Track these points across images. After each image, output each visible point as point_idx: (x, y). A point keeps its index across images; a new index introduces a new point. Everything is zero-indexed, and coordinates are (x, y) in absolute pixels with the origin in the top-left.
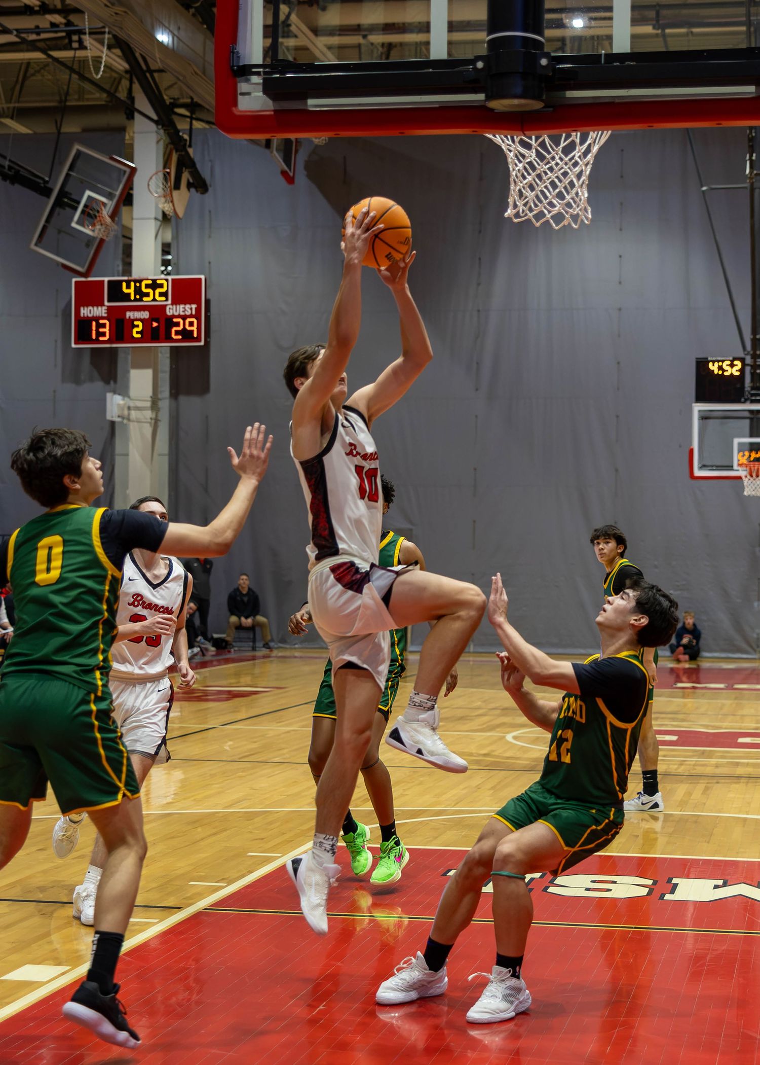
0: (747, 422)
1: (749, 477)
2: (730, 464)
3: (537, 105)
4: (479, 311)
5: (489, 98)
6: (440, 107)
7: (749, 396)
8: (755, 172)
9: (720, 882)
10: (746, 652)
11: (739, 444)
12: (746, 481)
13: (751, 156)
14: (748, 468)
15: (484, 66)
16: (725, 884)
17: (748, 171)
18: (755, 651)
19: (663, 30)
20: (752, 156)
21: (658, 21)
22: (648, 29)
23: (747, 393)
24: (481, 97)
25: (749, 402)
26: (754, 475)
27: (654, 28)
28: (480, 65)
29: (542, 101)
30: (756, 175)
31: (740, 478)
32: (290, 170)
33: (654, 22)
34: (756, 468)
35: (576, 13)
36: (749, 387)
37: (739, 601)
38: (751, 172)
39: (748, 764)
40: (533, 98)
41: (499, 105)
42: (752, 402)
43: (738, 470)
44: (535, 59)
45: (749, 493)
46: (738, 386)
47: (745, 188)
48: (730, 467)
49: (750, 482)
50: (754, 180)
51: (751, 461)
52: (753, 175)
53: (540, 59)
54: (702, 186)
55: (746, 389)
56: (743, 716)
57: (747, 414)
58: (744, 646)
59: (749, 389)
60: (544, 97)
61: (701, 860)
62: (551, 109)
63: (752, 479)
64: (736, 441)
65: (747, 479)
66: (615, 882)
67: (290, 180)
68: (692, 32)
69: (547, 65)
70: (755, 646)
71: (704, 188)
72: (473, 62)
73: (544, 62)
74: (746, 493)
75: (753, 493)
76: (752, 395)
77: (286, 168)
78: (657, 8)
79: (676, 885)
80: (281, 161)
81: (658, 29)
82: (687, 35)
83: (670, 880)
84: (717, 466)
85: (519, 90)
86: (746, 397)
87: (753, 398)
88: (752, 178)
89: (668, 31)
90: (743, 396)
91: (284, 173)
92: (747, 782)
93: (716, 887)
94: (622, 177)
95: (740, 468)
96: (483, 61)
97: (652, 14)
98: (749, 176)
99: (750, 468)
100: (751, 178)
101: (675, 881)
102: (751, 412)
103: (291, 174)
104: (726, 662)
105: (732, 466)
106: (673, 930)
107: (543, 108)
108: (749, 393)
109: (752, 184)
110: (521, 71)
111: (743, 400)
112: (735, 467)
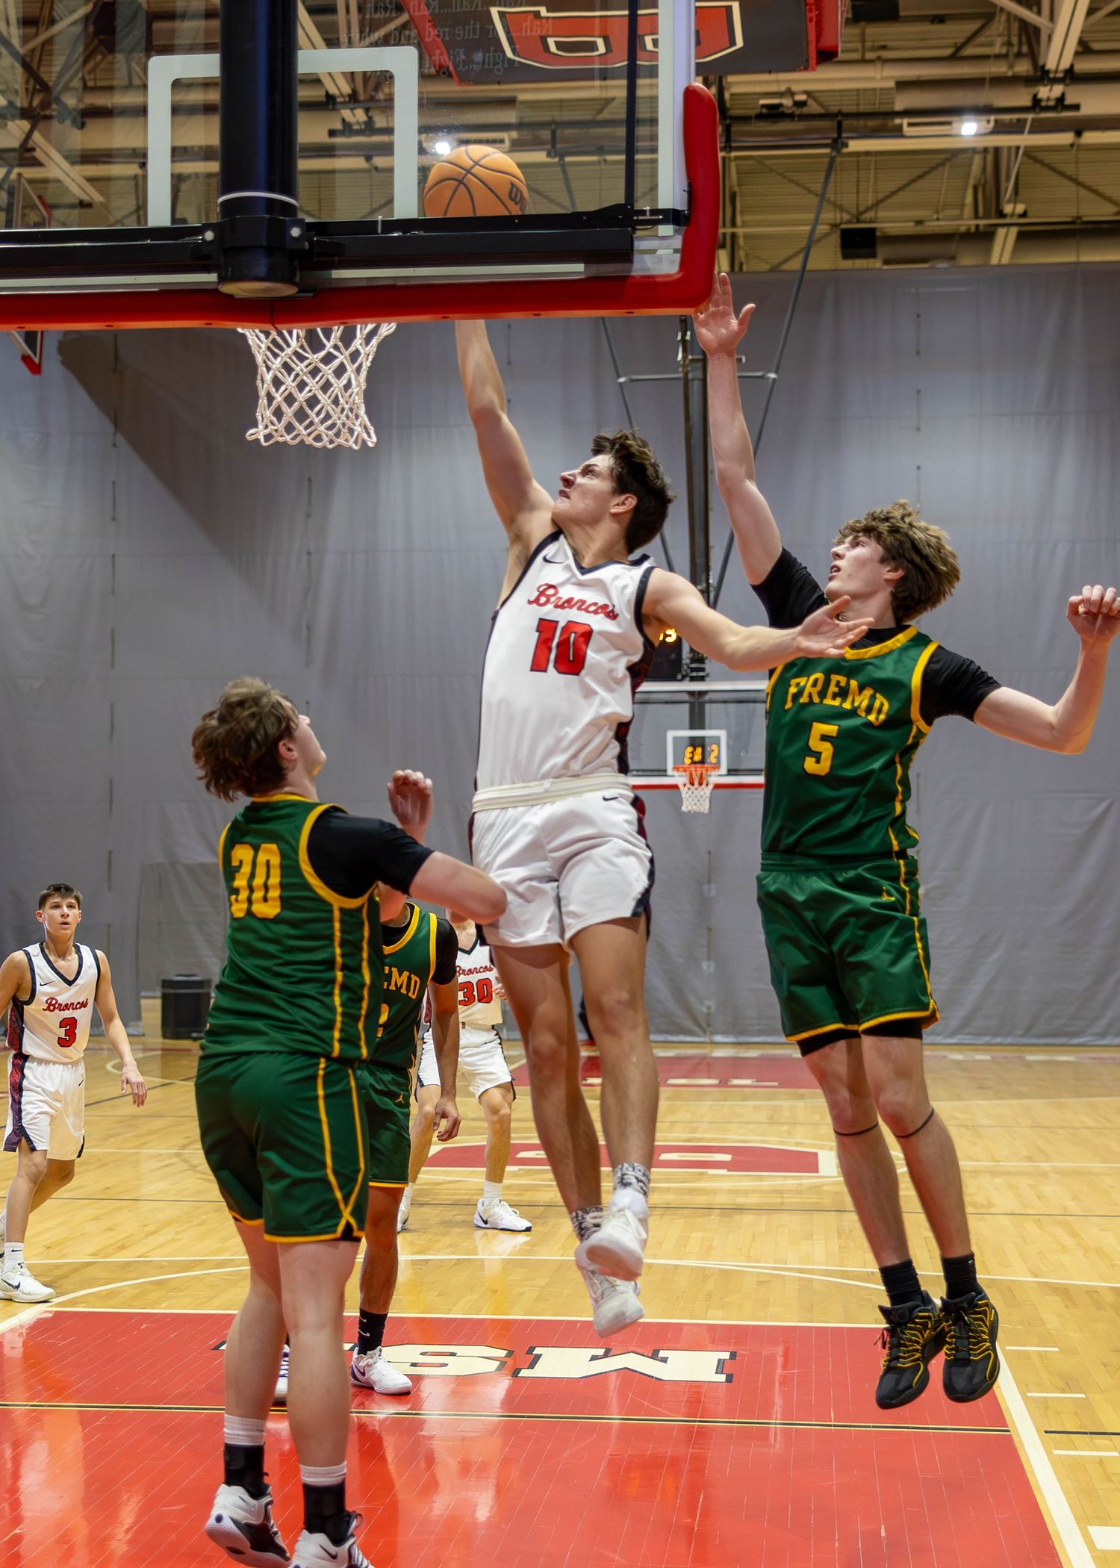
0: (686, 707)
1: (688, 786)
2: (661, 767)
3: (288, 290)
4: (309, 553)
5: (222, 279)
6: (161, 292)
7: (689, 671)
8: (690, 357)
9: (601, 1352)
10: (691, 1033)
11: (675, 739)
12: (684, 792)
13: (684, 335)
14: (688, 773)
15: (215, 236)
16: (606, 1355)
17: (680, 356)
18: (705, 1032)
19: (562, 158)
20: (686, 335)
21: (554, 145)
22: (540, 156)
23: (685, 667)
24: (213, 277)
25: (688, 679)
26: (696, 782)
27: (549, 155)
28: (209, 236)
29: (294, 284)
30: (692, 361)
31: (676, 787)
32: (35, 354)
33: (549, 147)
34: (699, 773)
35: (440, 134)
36: (688, 658)
37: (681, 960)
38: (684, 358)
39: (668, 1189)
40: (283, 280)
41: (236, 289)
42: (693, 679)
43: (673, 776)
44: (284, 229)
45: (690, 808)
46: (673, 656)
47: (679, 379)
48: (663, 772)
49: (690, 792)
50: (689, 369)
51: (695, 763)
52: (687, 361)
53: (290, 229)
54: (619, 377)
55: (684, 662)
56: (673, 1123)
57: (686, 697)
58: (689, 1024)
59: (688, 661)
60: (297, 279)
61: (578, 1322)
62: (311, 294)
63: (693, 788)
64: (671, 735)
65: (686, 788)
66: (453, 1354)
67: (35, 368)
68: (605, 161)
69: (300, 236)
70: (704, 1025)
71: (622, 380)
72: (200, 231)
73: (295, 232)
74: (684, 808)
75: (695, 808)
76: (693, 670)
77: (29, 352)
78: (553, 127)
79: (539, 1356)
80: (21, 341)
81: (555, 157)
82: (599, 163)
83: (532, 1349)
84: (643, 771)
85: (262, 269)
86: (684, 673)
87: (694, 674)
88: (687, 366)
89: (568, 159)
90: (680, 671)
91: (26, 359)
92: (663, 1215)
93: (594, 1358)
94: (509, 363)
95: (675, 773)
96: (213, 231)
97: (546, 134)
98: (682, 363)
99: (691, 775)
100: (684, 366)
101: (537, 1351)
102: (691, 693)
103: (37, 360)
104: (664, 1047)
105: (665, 771)
106: (524, 1417)
107: (297, 293)
108: (687, 665)
109: (686, 374)
110: (265, 244)
111: (679, 677)
112: (670, 772)
